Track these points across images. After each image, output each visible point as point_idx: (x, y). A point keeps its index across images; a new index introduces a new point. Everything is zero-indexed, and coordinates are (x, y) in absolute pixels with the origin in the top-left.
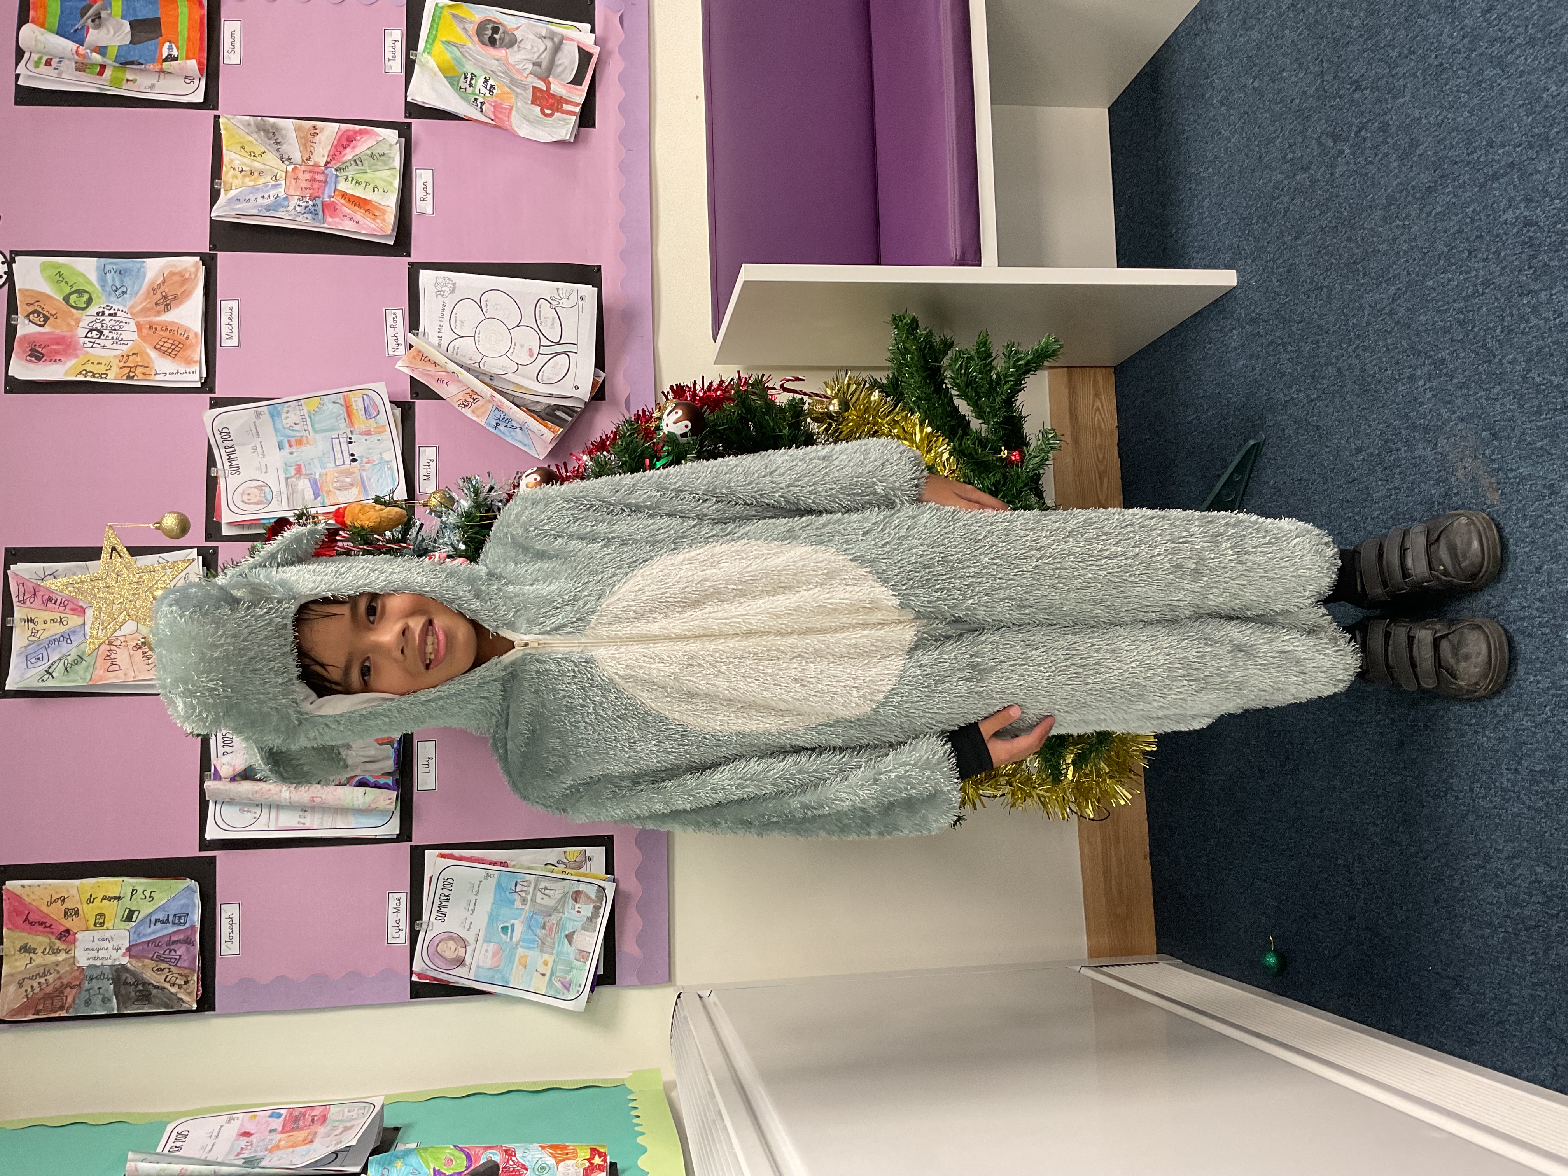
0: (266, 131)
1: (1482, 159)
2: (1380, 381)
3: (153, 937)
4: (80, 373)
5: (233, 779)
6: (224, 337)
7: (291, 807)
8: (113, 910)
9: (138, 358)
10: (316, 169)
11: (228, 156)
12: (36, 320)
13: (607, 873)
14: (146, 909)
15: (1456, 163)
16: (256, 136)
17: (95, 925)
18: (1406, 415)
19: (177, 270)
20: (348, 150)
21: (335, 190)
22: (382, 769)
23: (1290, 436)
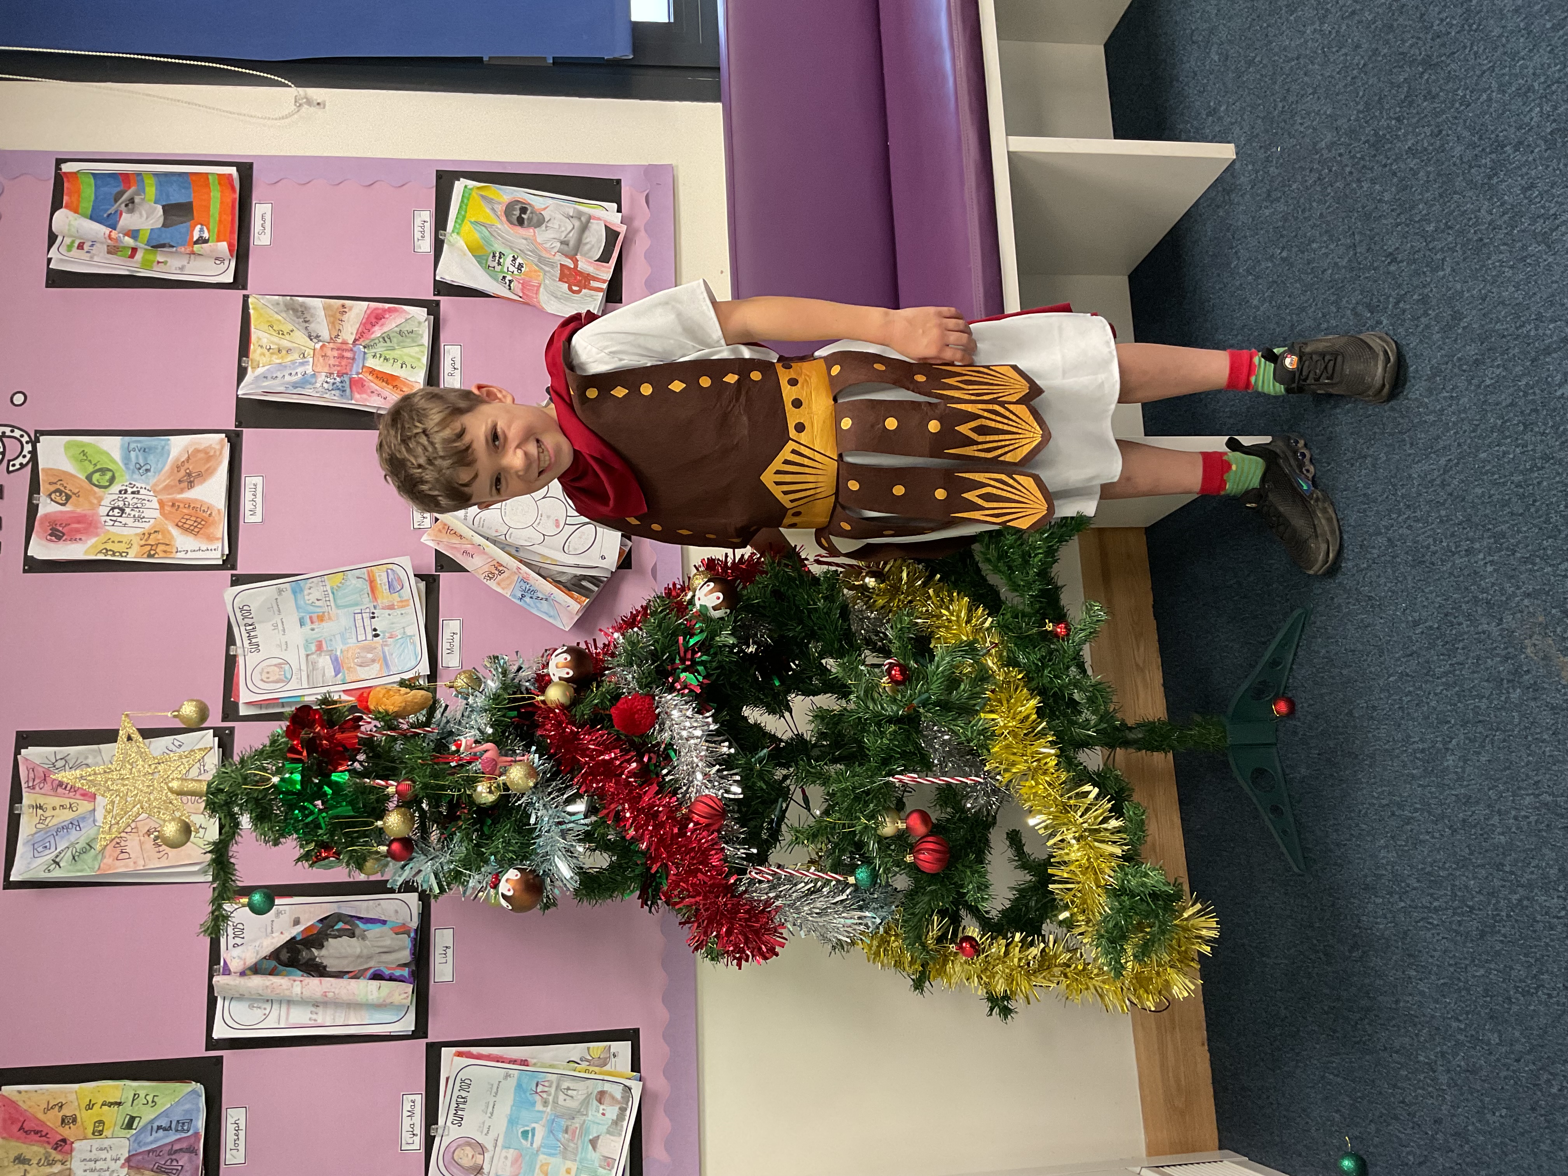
0: (295, 310)
1: (1532, 333)
2: (1434, 553)
3: (154, 1146)
4: (100, 552)
5: (243, 974)
6: (248, 513)
7: (303, 1002)
8: (114, 1117)
9: (160, 536)
10: (344, 347)
11: (255, 334)
12: (58, 499)
13: (632, 1070)
14: (147, 1115)
15: (1504, 336)
16: (284, 315)
17: (93, 1134)
18: (1466, 589)
19: (202, 447)
20: (376, 328)
21: (363, 366)
22: (398, 960)
23: (1340, 606)
